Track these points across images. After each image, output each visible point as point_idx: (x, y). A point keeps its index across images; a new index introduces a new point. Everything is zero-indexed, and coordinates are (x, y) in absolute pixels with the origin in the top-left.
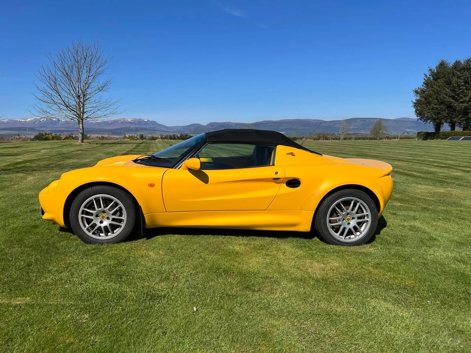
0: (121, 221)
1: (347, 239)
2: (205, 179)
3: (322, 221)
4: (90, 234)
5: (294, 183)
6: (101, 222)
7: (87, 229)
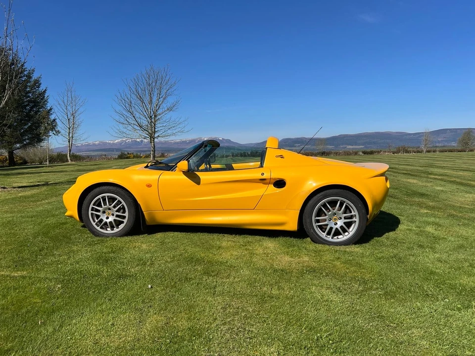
0: (124, 217)
1: (335, 239)
2: (197, 181)
3: (308, 221)
4: (98, 228)
5: (280, 184)
6: (107, 218)
7: (96, 224)
